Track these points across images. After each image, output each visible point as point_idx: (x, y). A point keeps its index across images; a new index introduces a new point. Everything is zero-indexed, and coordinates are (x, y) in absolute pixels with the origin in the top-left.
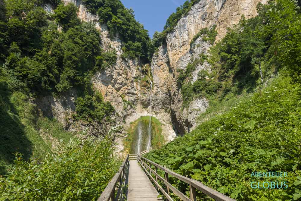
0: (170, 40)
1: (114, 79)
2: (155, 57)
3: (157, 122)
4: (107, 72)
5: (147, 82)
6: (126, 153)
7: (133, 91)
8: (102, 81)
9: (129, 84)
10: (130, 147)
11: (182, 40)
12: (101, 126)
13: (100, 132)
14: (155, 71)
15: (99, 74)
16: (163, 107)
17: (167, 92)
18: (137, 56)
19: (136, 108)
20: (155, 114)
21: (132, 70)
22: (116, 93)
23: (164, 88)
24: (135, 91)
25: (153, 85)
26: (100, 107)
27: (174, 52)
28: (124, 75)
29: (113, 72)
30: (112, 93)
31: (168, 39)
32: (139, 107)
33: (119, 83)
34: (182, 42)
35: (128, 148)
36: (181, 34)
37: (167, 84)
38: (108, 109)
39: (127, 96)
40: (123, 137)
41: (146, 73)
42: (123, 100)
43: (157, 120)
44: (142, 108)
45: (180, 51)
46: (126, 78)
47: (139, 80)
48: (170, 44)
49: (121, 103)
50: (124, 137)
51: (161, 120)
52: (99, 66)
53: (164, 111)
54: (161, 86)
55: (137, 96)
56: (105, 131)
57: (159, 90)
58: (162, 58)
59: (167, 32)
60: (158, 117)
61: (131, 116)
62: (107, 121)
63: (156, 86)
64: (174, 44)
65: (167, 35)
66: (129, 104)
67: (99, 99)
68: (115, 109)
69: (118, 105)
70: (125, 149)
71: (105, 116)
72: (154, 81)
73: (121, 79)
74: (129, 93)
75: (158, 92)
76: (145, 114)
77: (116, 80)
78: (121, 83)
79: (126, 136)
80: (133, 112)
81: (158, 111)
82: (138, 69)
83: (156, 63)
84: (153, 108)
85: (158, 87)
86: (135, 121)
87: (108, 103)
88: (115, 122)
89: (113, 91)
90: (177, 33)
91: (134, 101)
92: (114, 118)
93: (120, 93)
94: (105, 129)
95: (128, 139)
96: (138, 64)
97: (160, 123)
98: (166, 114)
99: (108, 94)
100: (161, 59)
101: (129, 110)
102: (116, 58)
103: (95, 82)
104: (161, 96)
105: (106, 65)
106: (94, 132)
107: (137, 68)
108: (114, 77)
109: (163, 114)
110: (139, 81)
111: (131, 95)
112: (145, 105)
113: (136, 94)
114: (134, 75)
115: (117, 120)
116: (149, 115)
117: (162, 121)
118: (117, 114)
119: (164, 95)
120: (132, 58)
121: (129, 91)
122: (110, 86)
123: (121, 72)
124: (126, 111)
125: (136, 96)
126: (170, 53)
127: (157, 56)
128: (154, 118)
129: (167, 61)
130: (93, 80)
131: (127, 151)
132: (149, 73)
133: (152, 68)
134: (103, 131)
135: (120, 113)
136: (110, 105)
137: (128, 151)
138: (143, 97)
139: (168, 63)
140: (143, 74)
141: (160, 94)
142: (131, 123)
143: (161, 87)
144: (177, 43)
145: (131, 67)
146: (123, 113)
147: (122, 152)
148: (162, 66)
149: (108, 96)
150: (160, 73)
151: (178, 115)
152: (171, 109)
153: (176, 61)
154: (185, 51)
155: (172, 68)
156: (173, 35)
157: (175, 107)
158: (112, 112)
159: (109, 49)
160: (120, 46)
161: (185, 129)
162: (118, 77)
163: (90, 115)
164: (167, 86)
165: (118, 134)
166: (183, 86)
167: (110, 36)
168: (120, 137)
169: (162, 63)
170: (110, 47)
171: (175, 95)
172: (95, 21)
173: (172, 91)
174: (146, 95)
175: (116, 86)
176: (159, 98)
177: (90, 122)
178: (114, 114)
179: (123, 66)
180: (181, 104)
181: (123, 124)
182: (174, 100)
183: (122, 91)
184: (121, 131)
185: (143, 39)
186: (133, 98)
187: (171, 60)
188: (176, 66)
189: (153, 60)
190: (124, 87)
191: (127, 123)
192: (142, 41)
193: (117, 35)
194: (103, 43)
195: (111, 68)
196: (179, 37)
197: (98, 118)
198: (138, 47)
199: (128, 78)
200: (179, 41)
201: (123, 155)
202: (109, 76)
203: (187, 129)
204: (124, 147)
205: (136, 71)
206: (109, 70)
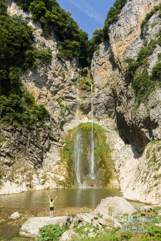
0: (114, 30)
1: (48, 80)
2: (96, 55)
3: (100, 129)
4: (41, 71)
5: (87, 84)
6: (63, 165)
7: (71, 95)
8: (34, 81)
9: (67, 88)
10: (68, 158)
11: (129, 27)
12: (31, 132)
13: (30, 140)
14: (96, 72)
15: (31, 73)
16: (106, 112)
17: (111, 93)
18: (75, 56)
19: (75, 114)
20: (97, 120)
21: (69, 72)
22: (52, 96)
23: (108, 90)
24: (74, 94)
25: (93, 87)
26: (30, 110)
27: (119, 43)
28: (60, 77)
29: (48, 72)
30: (46, 96)
31: (110, 31)
32: (78, 113)
33: (55, 86)
34: (129, 29)
35: (66, 160)
36: (127, 20)
37: (110, 83)
38: (41, 112)
39: (64, 101)
40: (60, 146)
41: (85, 75)
42: (60, 105)
43: (100, 127)
44: (82, 114)
45: (126, 41)
46: (62, 80)
47: (78, 83)
48: (113, 36)
49: (57, 108)
50: (61, 146)
51: (104, 126)
52: (31, 63)
53: (108, 116)
54: (103, 86)
55: (76, 100)
56: (37, 139)
57: (101, 92)
58: (104, 55)
59: (110, 23)
60: (101, 123)
61: (69, 123)
62: (40, 127)
63: (98, 87)
64: (119, 34)
65: (109, 26)
66: (67, 109)
67: (29, 101)
68: (50, 114)
69: (53, 109)
70: (62, 161)
71: (38, 121)
72: (94, 83)
73: (57, 81)
74: (67, 97)
75: (99, 94)
76: (85, 120)
77: (51, 82)
78: (58, 85)
79: (63, 145)
80: (72, 118)
81: (101, 117)
82: (76, 71)
83: (97, 62)
84: (94, 114)
85: (99, 89)
86: (74, 129)
87: (42, 106)
88: (49, 129)
89: (47, 93)
90: (122, 21)
91: (73, 106)
92: (49, 123)
93: (57, 96)
94: (36, 136)
95: (66, 149)
96: (76, 66)
97: (104, 130)
98: (110, 119)
99: (41, 96)
100: (103, 57)
101: (67, 116)
102: (50, 57)
103: (26, 82)
104: (104, 98)
105: (39, 63)
106: (21, 140)
107: (75, 69)
108: (49, 78)
109: (106, 120)
110: (78, 84)
111: (69, 99)
112: (86, 110)
113: (75, 98)
114: (72, 78)
115: (52, 126)
116: (90, 121)
117: (106, 127)
118: (53, 119)
119: (107, 97)
120: (69, 59)
121: (66, 95)
122: (45, 88)
123: (57, 73)
124: (63, 117)
125: (75, 100)
126: (114, 47)
127: (98, 54)
128: (97, 124)
129: (110, 57)
130: (23, 79)
131: (64, 163)
132: (88, 75)
133: (92, 69)
134: (34, 138)
135: (56, 119)
136: (44, 109)
137: (65, 163)
138: (82, 102)
139: (112, 59)
140: (82, 76)
141: (103, 97)
142: (70, 131)
143: (103, 88)
144: (122, 32)
145: (68, 68)
146: (59, 119)
147: (59, 164)
148: (104, 64)
149: (41, 99)
150: (102, 73)
151: (128, 117)
152: (117, 112)
153: (122, 53)
154: (134, 39)
155: (117, 62)
156: (117, 25)
157: (123, 108)
158: (46, 117)
159: (43, 47)
160: (56, 45)
161: (143, 132)
162: (54, 79)
163: (16, 118)
164: (112, 86)
165: (54, 142)
166: (135, 78)
167: (45, 35)
168: (56, 146)
169: (104, 61)
170: (44, 45)
171: (122, 93)
172: (27, 18)
173: (118, 89)
174: (87, 99)
175: (52, 89)
176: (101, 101)
177: (16, 127)
178: (49, 120)
179: (60, 66)
180: (132, 102)
181: (60, 132)
182: (121, 100)
183: (59, 94)
184: (57, 140)
185: (82, 39)
186: (71, 103)
187: (116, 54)
188: (122, 58)
189: (92, 60)
190: (61, 91)
191: (65, 131)
192: (80, 41)
193: (53, 33)
194: (36, 41)
195: (45, 67)
196: (125, 24)
197: (27, 123)
198: (77, 47)
199: (65, 80)
200: (125, 29)
201: (59, 168)
202: (43, 76)
203: (146, 132)
204: (61, 158)
205: (74, 72)
206: (43, 69)
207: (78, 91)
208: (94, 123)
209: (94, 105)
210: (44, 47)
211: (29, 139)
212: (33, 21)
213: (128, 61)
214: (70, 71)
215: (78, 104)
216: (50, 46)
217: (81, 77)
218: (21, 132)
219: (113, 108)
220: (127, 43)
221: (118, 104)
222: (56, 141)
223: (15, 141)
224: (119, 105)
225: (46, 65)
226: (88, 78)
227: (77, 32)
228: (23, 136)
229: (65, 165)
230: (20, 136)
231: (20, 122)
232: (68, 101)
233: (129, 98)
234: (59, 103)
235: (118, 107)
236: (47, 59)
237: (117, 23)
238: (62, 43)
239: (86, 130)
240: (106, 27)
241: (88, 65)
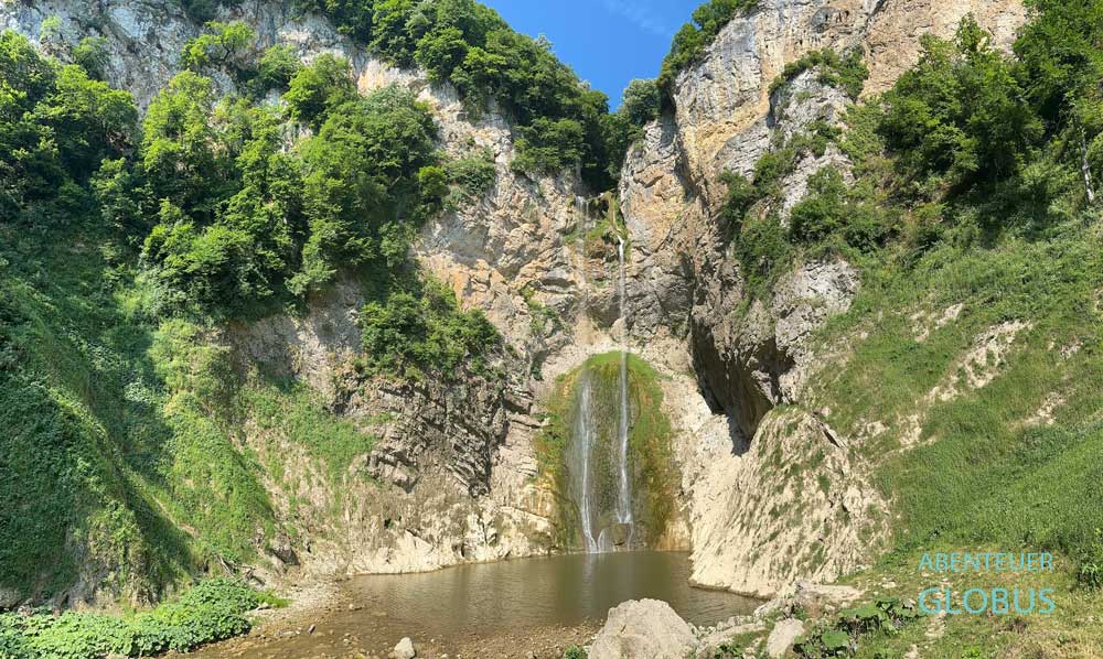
0: (690, 88)
1: (490, 237)
2: (635, 157)
3: (646, 371)
4: (467, 217)
5: (607, 238)
6: (545, 485)
7: (559, 273)
8: (450, 248)
9: (546, 254)
10: (557, 460)
11: (737, 85)
12: (451, 390)
13: (451, 413)
14: (634, 204)
15: (439, 227)
16: (665, 320)
17: (677, 267)
18: (566, 162)
19: (574, 329)
20: (639, 344)
21: (552, 208)
22: (504, 283)
23: (669, 255)
24: (568, 272)
25: (626, 248)
26: (448, 330)
27: (704, 125)
28: (525, 227)
29: (487, 217)
30: (488, 284)
31: (679, 87)
32: (583, 325)
33: (512, 252)
34: (737, 91)
35: (551, 467)
36: (732, 66)
37: (677, 238)
38: (476, 333)
39: (540, 293)
40: (534, 427)
41: (601, 214)
42: (530, 306)
43: (646, 364)
44: (595, 329)
45: (727, 123)
46: (532, 234)
47: (580, 236)
48: (688, 102)
49: (521, 313)
50: (538, 427)
51: (657, 362)
52: (435, 201)
53: (668, 333)
54: (656, 246)
55: (576, 288)
56: (470, 409)
57: (648, 261)
58: (658, 157)
60: (649, 353)
61: (557, 355)
62: (475, 374)
63: (639, 249)
64: (706, 99)
65: (676, 75)
66: (550, 314)
67: (442, 306)
68: (502, 334)
69: (510, 319)
70: (540, 471)
71: (468, 357)
72: (629, 236)
73: (517, 237)
74: (547, 282)
75: (644, 269)
76: (604, 345)
77: (500, 242)
78: (519, 250)
79: (544, 424)
80: (566, 343)
81: (647, 335)
82: (574, 203)
83: (637, 176)
84: (630, 325)
85: (644, 254)
86: (574, 372)
87: (476, 315)
88: (502, 376)
89: (490, 276)
90: (715, 65)
91: (567, 307)
92: (500, 361)
93: (519, 282)
94: (466, 401)
95: (550, 433)
96: (573, 189)
97: (655, 373)
98: (675, 342)
99: (474, 286)
100: (656, 162)
101: (551, 335)
102: (492, 173)
103: (428, 255)
104: (658, 280)
105: (459, 196)
106: (429, 414)
107: (569, 201)
108: (492, 232)
109: (662, 344)
110: (581, 241)
111: (554, 287)
112: (604, 317)
113: (573, 283)
114: (562, 224)
115: (509, 369)
116: (617, 348)
117: (662, 365)
118: (510, 349)
119: (667, 277)
120: (550, 171)
121: (546, 276)
122: (482, 263)
123: (514, 215)
124: (540, 341)
125: (571, 289)
126: (689, 134)
127: (641, 154)
128: (636, 357)
129: (677, 164)
130: (419, 249)
131: (546, 478)
132: (612, 213)
133: (623, 197)
134: (461, 407)
135: (518, 347)
136: (484, 321)
137: (551, 476)
138: (595, 291)
139: (681, 169)
140: (592, 216)
141: (654, 275)
142: (561, 379)
143: (656, 252)
144: (716, 96)
145: (548, 197)
146: (528, 347)
147: (533, 481)
148: (658, 183)
149: (474, 294)
150: (652, 208)
151: (722, 336)
152: (694, 321)
153: (714, 155)
154: (749, 123)
155: (697, 180)
156: (701, 74)
157: (710, 311)
158: (489, 342)
159: (468, 149)
160: (508, 137)
161: (756, 381)
162: (506, 232)
163: (410, 356)
164: (680, 244)
165: (516, 416)
166: (745, 230)
167: (470, 116)
168: (522, 427)
169: (659, 174)
170: (471, 143)
171: (708, 268)
172: (414, 85)
173: (698, 256)
174: (607, 283)
175: (502, 261)
176: (650, 289)
177: (413, 379)
178: (500, 351)
179: (522, 195)
180: (734, 296)
181: (534, 384)
182: (706, 288)
183: (524, 275)
184: (526, 407)
185: (589, 111)
186: (562, 296)
187: (693, 154)
188: (712, 168)
189: (624, 170)
190: (530, 265)
191: (547, 380)
192: (582, 118)
193: (494, 105)
194: (446, 138)
195: (478, 204)
196: (725, 77)
197: (440, 366)
198: (571, 135)
199: (540, 232)
200: (725, 89)
201: (535, 493)
202: (473, 228)
203: (765, 381)
204: (537, 462)
205: (566, 209)
206: (471, 209)
207: (580, 261)
208: (628, 355)
209: (630, 299)
210: (472, 150)
211: (449, 411)
212: (432, 88)
213: (728, 179)
214: (553, 205)
215: (581, 299)
216: (491, 143)
217: (588, 219)
218: (426, 392)
219: (684, 310)
220: (727, 128)
221: (696, 299)
222: (522, 411)
223: (415, 419)
224: (701, 303)
225: (482, 198)
226: (611, 221)
227: (572, 94)
228: (434, 404)
229: (550, 482)
230: (426, 403)
231: (421, 363)
232: (551, 291)
233: (727, 284)
234: (525, 301)
235: (696, 308)
236: (484, 180)
237: (701, 69)
238: (526, 129)
239: (605, 374)
240: (665, 76)
241: (612, 184)
